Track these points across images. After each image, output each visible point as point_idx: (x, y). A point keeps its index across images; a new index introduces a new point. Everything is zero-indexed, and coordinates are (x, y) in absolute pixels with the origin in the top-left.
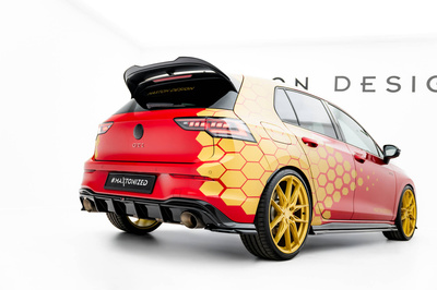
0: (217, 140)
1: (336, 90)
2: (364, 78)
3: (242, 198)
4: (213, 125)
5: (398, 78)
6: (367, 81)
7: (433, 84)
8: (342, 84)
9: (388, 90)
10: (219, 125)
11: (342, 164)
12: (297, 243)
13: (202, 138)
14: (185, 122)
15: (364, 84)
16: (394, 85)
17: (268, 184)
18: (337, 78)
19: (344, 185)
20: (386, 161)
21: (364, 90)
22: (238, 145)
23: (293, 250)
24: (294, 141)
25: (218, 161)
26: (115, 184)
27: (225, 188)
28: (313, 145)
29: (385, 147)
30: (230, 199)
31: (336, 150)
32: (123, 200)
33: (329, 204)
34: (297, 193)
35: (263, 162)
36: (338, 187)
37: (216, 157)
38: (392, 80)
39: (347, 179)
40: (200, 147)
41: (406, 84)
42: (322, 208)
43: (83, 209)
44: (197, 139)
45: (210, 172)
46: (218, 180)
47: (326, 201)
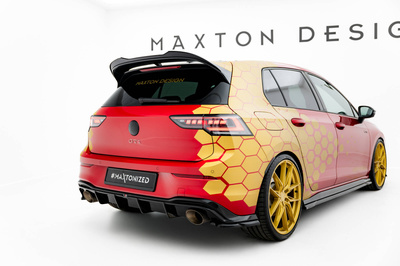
0: (215, 138)
1: (301, 41)
2: (328, 28)
3: (244, 192)
4: (210, 122)
5: (361, 26)
6: (331, 30)
7: (395, 30)
8: (307, 34)
9: (351, 38)
10: (217, 122)
11: (326, 136)
12: (292, 221)
13: (201, 136)
14: (181, 120)
15: (327, 34)
16: (357, 33)
17: (266, 175)
18: (301, 29)
19: (329, 156)
20: (360, 120)
21: (328, 40)
22: (236, 141)
23: (290, 229)
24: (285, 125)
25: (219, 159)
26: (116, 180)
27: (228, 185)
28: (302, 125)
29: (360, 108)
30: (233, 195)
31: (320, 124)
32: (126, 196)
33: (317, 177)
34: (291, 175)
35: (261, 154)
36: (323, 158)
37: (216, 155)
38: (354, 28)
39: (331, 149)
40: (199, 146)
41: (368, 31)
42: (311, 182)
43: (83, 198)
44: (195, 137)
45: (213, 171)
46: (221, 178)
47: (314, 174)
